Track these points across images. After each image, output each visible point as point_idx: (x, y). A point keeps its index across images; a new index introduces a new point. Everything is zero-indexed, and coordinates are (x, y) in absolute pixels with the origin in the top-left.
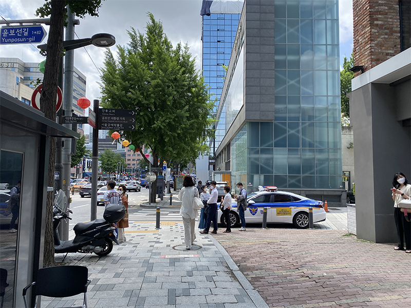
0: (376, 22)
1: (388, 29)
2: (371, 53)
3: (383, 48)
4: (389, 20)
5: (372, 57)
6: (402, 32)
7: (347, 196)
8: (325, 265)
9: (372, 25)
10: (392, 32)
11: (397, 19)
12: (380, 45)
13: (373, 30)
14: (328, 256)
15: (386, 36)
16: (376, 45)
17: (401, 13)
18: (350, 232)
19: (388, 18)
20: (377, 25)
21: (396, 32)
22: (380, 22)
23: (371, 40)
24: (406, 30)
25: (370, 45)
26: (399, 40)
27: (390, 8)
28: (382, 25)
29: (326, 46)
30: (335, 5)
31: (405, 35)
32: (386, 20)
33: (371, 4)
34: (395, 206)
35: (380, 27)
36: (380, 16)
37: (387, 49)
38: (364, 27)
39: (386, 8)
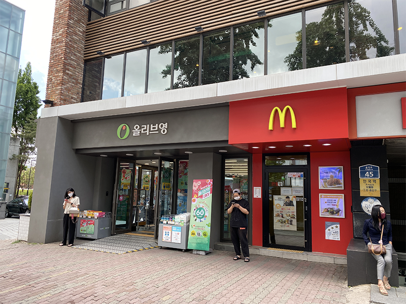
0: (67, 71)
1: (75, 79)
2: (61, 94)
3: (70, 93)
4: (76, 73)
5: (62, 97)
6: (83, 85)
7: (7, 208)
8: (8, 265)
9: (64, 72)
10: (77, 83)
11: (81, 74)
12: (68, 90)
13: (64, 77)
14: (8, 259)
15: (73, 85)
16: (66, 88)
17: (85, 71)
18: (19, 239)
19: (76, 71)
20: (68, 74)
21: (79, 83)
22: (70, 73)
23: (62, 84)
24: (86, 84)
25: (60, 87)
26: (81, 90)
27: (78, 65)
28: (71, 75)
29: (6, 55)
30: (21, 20)
31: (85, 87)
32: (74, 72)
33: (66, 57)
34: (65, 212)
35: (70, 76)
36: (70, 68)
37: (72, 94)
38: (58, 71)
39: (76, 63)
